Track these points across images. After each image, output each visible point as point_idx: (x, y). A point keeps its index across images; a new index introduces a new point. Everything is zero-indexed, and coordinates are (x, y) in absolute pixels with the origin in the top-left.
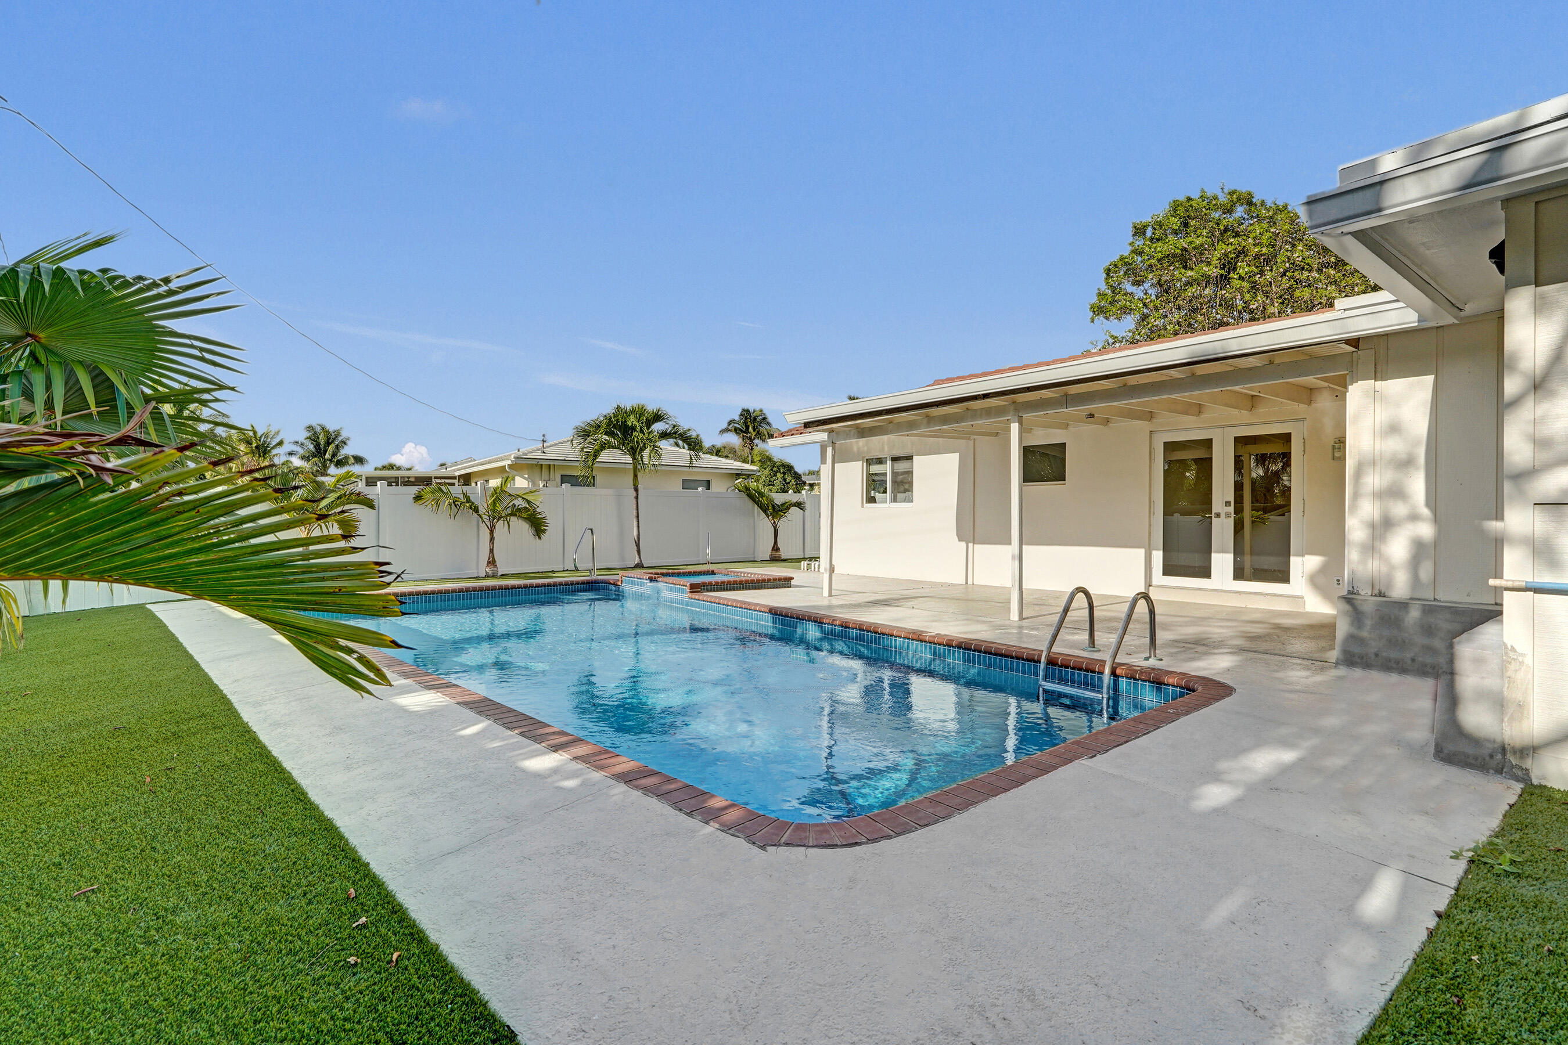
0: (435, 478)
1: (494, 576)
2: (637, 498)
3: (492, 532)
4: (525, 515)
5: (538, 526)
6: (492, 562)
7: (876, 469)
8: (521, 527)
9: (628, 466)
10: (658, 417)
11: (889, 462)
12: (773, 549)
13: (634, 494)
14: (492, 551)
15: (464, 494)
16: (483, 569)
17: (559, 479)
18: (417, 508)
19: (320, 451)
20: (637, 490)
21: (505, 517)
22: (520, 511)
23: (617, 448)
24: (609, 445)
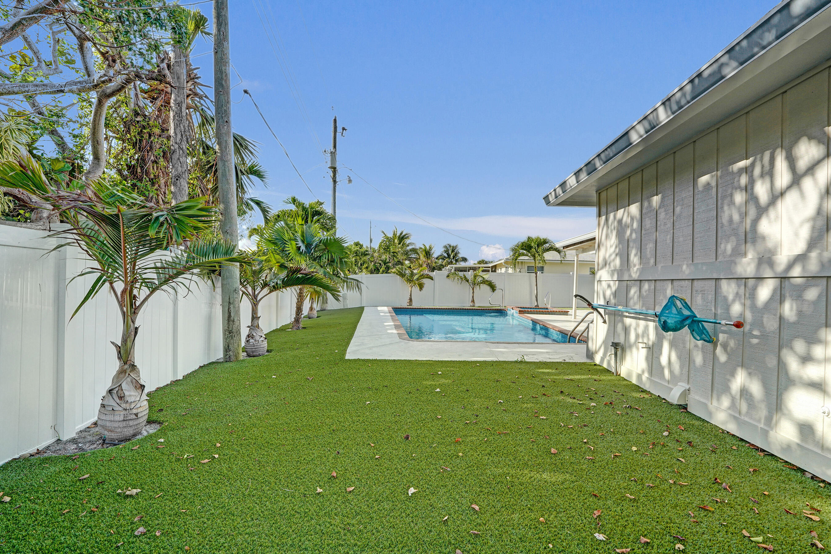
1: (474, 305)
2: (536, 277)
3: (473, 289)
4: (487, 283)
5: (493, 287)
6: (473, 301)
8: (485, 288)
10: (545, 242)
14: (473, 297)
15: (464, 275)
16: (469, 302)
17: (526, 268)
18: (447, 280)
19: (449, 256)
20: (536, 274)
21: (479, 284)
22: (484, 282)
23: (527, 255)
24: (523, 255)
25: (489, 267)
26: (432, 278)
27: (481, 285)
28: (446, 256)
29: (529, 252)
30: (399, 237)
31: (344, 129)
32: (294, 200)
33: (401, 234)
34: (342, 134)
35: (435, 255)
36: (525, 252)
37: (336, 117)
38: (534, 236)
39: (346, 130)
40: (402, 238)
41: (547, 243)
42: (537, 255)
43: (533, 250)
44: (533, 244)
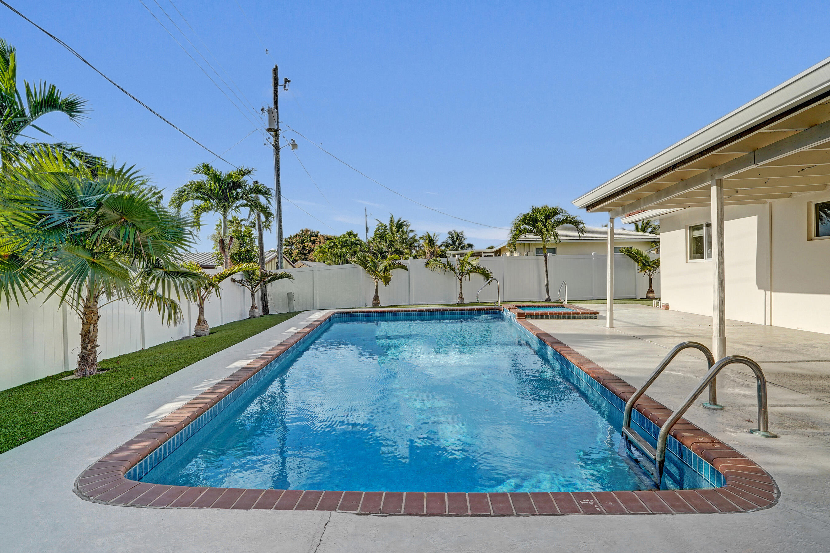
0: (484, 253)
1: (462, 303)
2: (546, 260)
3: (461, 280)
4: (480, 271)
5: (486, 277)
6: (461, 296)
7: (697, 234)
8: (477, 277)
9: (539, 242)
10: (556, 212)
11: (705, 228)
12: (648, 291)
13: (544, 259)
14: (461, 291)
15: (448, 262)
16: (456, 300)
17: (534, 251)
18: (426, 269)
19: (454, 242)
20: (545, 256)
21: (468, 273)
22: (476, 269)
23: (531, 232)
24: (526, 231)
25: (493, 252)
26: (405, 268)
27: (471, 274)
28: (451, 243)
29: (534, 226)
30: (397, 224)
31: (286, 81)
32: (207, 168)
33: (399, 221)
34: (285, 87)
35: (439, 243)
36: (528, 227)
37: (276, 66)
38: (540, 205)
39: (289, 81)
40: (400, 226)
41: (558, 214)
42: (544, 230)
43: (540, 224)
44: (539, 217)
